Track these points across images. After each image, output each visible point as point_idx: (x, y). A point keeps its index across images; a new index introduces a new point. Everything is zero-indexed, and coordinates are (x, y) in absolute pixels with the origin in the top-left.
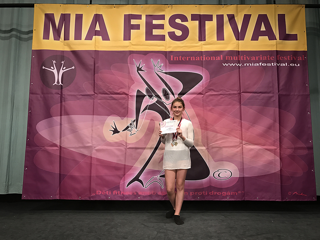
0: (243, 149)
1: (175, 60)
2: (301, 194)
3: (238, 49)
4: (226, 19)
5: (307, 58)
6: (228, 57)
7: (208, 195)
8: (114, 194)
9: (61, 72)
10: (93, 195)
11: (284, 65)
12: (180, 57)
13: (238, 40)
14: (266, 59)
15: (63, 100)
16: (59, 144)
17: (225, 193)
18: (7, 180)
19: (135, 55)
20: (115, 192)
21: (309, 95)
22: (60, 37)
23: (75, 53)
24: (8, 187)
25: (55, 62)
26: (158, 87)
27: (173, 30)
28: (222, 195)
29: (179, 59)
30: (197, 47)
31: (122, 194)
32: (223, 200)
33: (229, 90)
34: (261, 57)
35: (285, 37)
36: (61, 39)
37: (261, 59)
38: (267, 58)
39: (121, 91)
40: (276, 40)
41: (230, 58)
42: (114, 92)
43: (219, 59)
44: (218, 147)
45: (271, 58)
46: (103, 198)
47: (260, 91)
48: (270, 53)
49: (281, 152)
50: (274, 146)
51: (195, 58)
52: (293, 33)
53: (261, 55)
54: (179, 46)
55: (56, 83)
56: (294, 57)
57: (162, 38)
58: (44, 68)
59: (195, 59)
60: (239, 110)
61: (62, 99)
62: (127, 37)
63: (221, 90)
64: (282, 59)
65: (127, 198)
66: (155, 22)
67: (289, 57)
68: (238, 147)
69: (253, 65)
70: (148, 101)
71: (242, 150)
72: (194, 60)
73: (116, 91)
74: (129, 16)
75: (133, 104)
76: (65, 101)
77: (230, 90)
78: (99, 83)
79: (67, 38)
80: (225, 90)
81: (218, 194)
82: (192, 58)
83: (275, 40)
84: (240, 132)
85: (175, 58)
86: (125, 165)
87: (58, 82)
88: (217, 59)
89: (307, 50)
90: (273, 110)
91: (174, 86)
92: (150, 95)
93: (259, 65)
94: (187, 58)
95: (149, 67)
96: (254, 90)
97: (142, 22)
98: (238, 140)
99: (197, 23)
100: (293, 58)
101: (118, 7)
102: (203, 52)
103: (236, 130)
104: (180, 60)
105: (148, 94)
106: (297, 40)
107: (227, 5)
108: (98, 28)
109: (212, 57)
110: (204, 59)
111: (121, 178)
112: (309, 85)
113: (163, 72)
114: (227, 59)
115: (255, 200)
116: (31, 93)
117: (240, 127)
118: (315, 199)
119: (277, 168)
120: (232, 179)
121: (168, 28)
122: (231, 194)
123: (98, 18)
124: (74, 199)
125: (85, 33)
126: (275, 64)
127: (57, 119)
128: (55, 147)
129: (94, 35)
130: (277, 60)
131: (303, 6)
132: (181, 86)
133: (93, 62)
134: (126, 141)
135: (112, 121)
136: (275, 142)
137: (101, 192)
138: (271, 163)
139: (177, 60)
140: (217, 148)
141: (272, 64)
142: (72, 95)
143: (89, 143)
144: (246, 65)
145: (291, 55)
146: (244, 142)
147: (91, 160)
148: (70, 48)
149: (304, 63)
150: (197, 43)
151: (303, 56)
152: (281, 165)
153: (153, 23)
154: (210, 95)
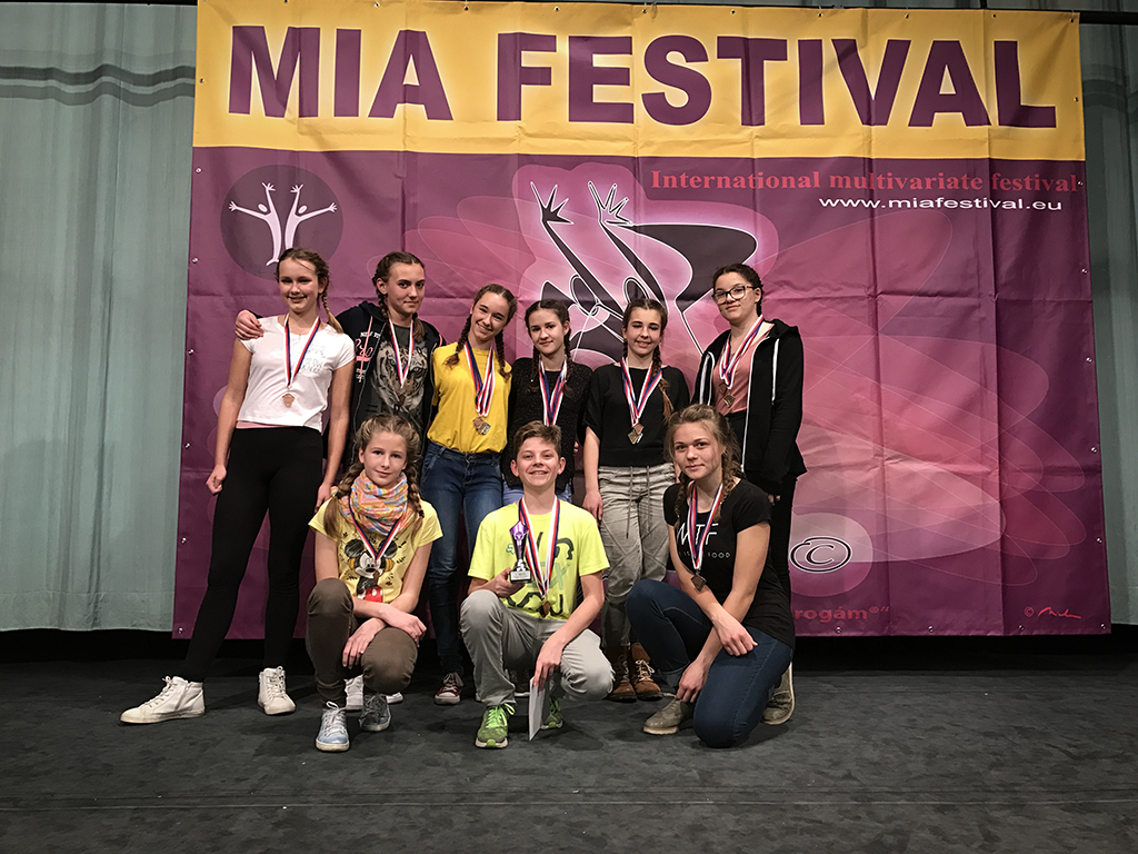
0: (884, 472)
2: (1065, 614)
3: (870, 152)
4: (829, 54)
5: (1085, 184)
6: (837, 180)
9: (293, 221)
11: (1014, 207)
12: (683, 177)
13: (868, 122)
14: (956, 187)
17: (829, 612)
19: (535, 167)
21: (1091, 302)
22: (285, 106)
23: (334, 157)
25: (271, 189)
26: (614, 273)
27: (657, 87)
28: (819, 618)
29: (679, 182)
30: (735, 145)
32: (825, 634)
33: (839, 286)
34: (941, 180)
35: (1019, 115)
36: (290, 111)
37: (942, 187)
38: (960, 184)
40: (989, 124)
41: (844, 181)
42: (468, 289)
43: (808, 186)
45: (973, 183)
47: (938, 289)
48: (969, 166)
49: (1003, 483)
50: (981, 463)
51: (731, 179)
52: (1043, 103)
53: (941, 174)
54: (679, 139)
55: (275, 258)
56: (1045, 181)
57: (623, 113)
58: (234, 207)
59: (732, 183)
60: (873, 347)
62: (509, 108)
63: (816, 285)
64: (1006, 186)
66: (600, 61)
67: (1028, 180)
68: (869, 466)
69: (915, 206)
70: (578, 321)
71: (881, 476)
72: (728, 186)
74: (516, 39)
77: (842, 286)
79: (308, 108)
80: (827, 286)
81: (806, 615)
82: (720, 179)
83: (987, 127)
84: (876, 418)
85: (666, 178)
88: (800, 186)
89: (1083, 159)
90: (980, 349)
91: (664, 272)
92: (586, 299)
93: (935, 204)
94: (707, 179)
95: (583, 208)
96: (920, 286)
97: (559, 59)
98: (870, 445)
99: (737, 64)
100: (1042, 184)
101: (478, 10)
102: (756, 162)
103: (864, 414)
104: (683, 185)
105: (581, 298)
106: (1055, 126)
107: (832, 7)
108: (411, 78)
109: (785, 179)
110: (760, 185)
112: (1089, 271)
113: (628, 225)
114: (833, 185)
115: (924, 633)
116: (194, 290)
117: (875, 405)
118: (1104, 629)
119: (994, 534)
120: (850, 569)
121: (644, 83)
122: (847, 615)
123: (412, 45)
125: (368, 94)
126: (985, 203)
129: (402, 100)
130: (992, 191)
131: (1076, 17)
132: (687, 272)
133: (400, 190)
136: (983, 450)
138: (971, 517)
139: (674, 186)
144: (895, 204)
145: (1037, 176)
146: (887, 452)
148: (321, 141)
149: (1076, 202)
150: (736, 133)
151: (1073, 176)
152: (1005, 523)
153: (595, 65)
154: (779, 300)
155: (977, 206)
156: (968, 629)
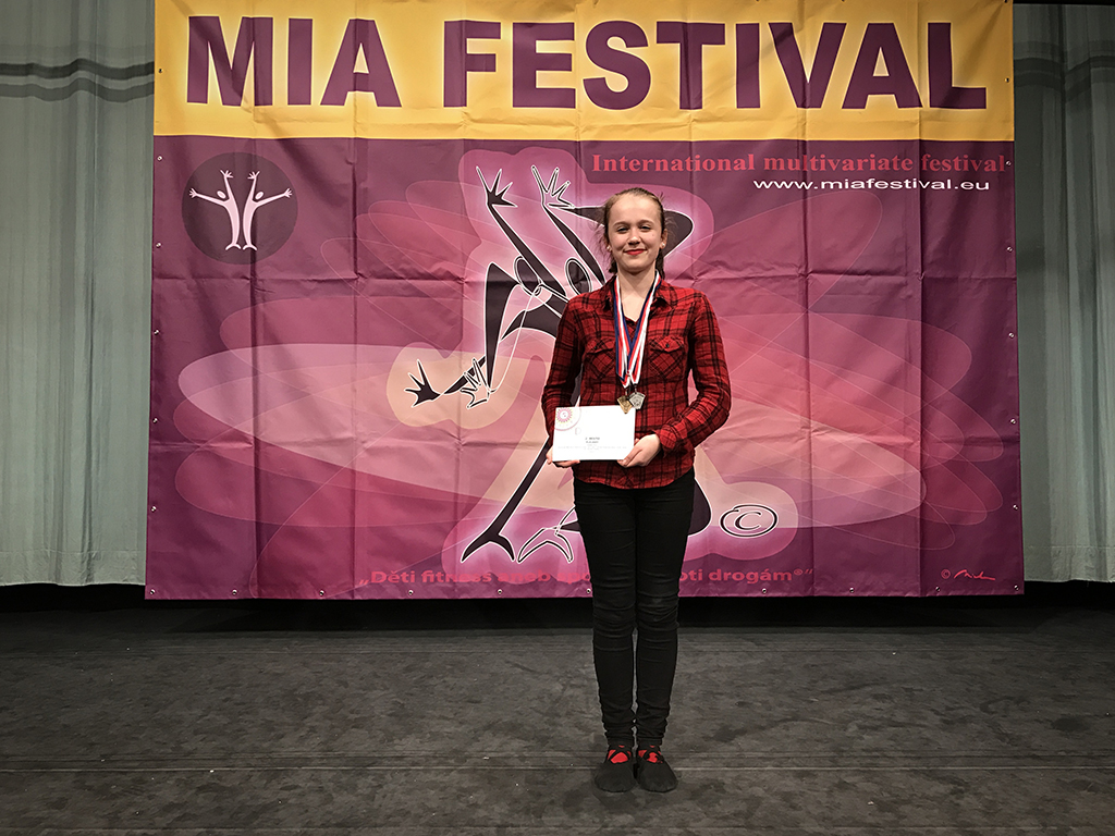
0: (810, 443)
1: (607, 169)
2: (980, 576)
3: (804, 134)
4: (766, 37)
5: (1013, 163)
6: (771, 162)
7: (706, 580)
8: (425, 581)
9: (251, 207)
10: (361, 584)
11: (943, 187)
12: (623, 161)
13: (804, 107)
14: (888, 169)
15: (258, 298)
16: (251, 433)
17: (756, 574)
18: (87, 544)
19: (479, 152)
20: (427, 575)
21: (1015, 279)
22: (241, 96)
23: (289, 145)
24: (88, 564)
25: (228, 176)
26: (555, 254)
27: (598, 72)
28: (746, 580)
29: (618, 164)
30: (670, 130)
31: (448, 580)
32: (748, 595)
33: (771, 266)
34: (873, 161)
35: (950, 97)
37: (873, 168)
38: (891, 165)
39: (440, 269)
40: (921, 106)
41: (778, 162)
42: (414, 269)
43: (743, 168)
44: (738, 440)
45: (903, 164)
46: (393, 593)
47: (867, 268)
48: (901, 147)
49: (925, 453)
50: (904, 434)
51: (669, 162)
52: (974, 84)
53: (873, 156)
54: (619, 124)
55: (234, 243)
56: (973, 162)
57: (565, 98)
58: (194, 194)
59: (670, 165)
60: (802, 327)
61: (255, 294)
62: (455, 95)
63: (750, 265)
64: (936, 167)
65: (463, 593)
66: (543, 47)
67: (957, 160)
68: (796, 438)
69: (847, 187)
70: (521, 301)
71: (807, 448)
72: (666, 169)
73: (423, 270)
74: (461, 26)
75: (476, 310)
76: (264, 301)
77: (776, 267)
78: (369, 241)
79: (263, 96)
80: (759, 265)
81: (734, 577)
82: (658, 162)
83: (918, 108)
84: (804, 392)
85: (607, 162)
86: (456, 495)
87: (242, 240)
89: (1012, 139)
90: (905, 327)
92: (530, 279)
93: (866, 185)
94: (645, 162)
95: (526, 192)
96: (850, 265)
97: (502, 47)
98: (798, 418)
99: (676, 49)
100: (970, 165)
102: (693, 146)
103: (792, 388)
104: (623, 168)
105: (524, 279)
106: (985, 107)
108: (361, 66)
109: (721, 161)
110: (697, 168)
111: (446, 534)
112: (1014, 248)
113: (570, 207)
114: (767, 168)
115: (846, 594)
116: (158, 274)
117: (804, 380)
118: (1018, 590)
119: (914, 501)
120: (777, 535)
121: (586, 67)
122: (772, 578)
123: (361, 34)
124: (304, 598)
125: (319, 83)
126: (915, 183)
127: (244, 355)
128: (241, 441)
129: (352, 88)
130: (921, 172)
133: (351, 175)
134: (459, 421)
135: (414, 363)
136: (906, 422)
137: (384, 576)
138: (892, 486)
139: (614, 169)
140: (735, 444)
141: (907, 182)
142: (287, 281)
143: (345, 429)
144: (827, 186)
145: (966, 156)
146: (814, 424)
147: (353, 480)
148: (275, 129)
149: (1003, 181)
150: (674, 117)
151: (1002, 157)
152: (925, 491)
153: (538, 51)
154: (714, 280)
155: (907, 186)
156: (888, 590)
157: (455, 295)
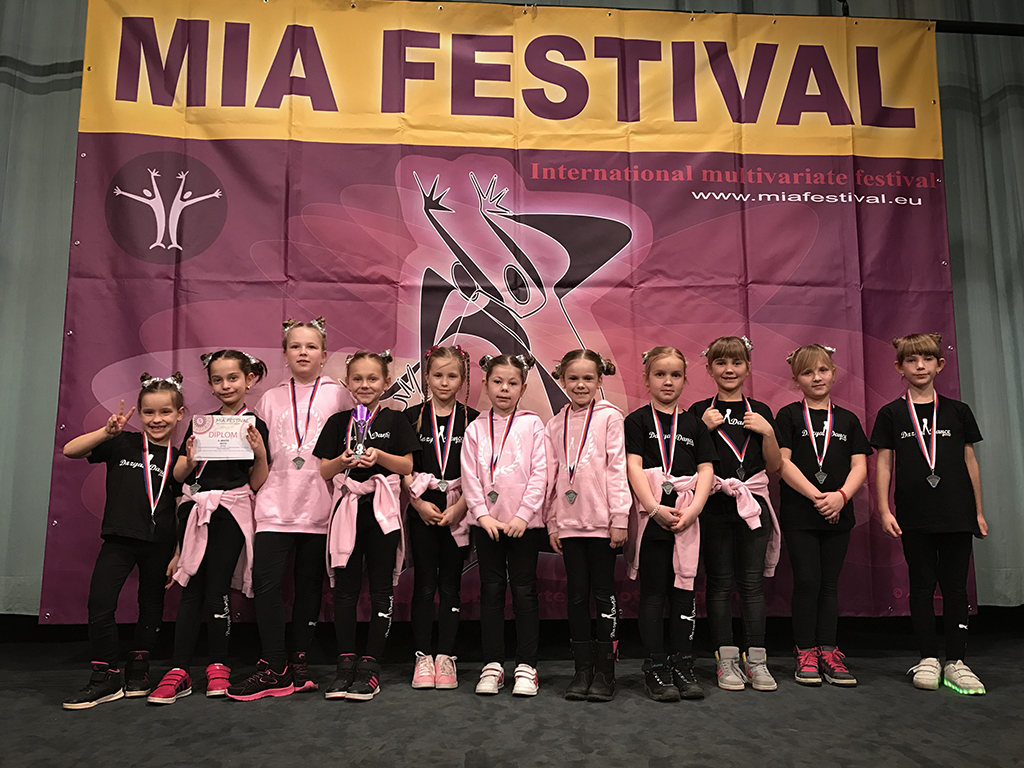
1: (545, 177)
3: (740, 148)
4: (701, 55)
5: (943, 180)
6: (708, 174)
9: (178, 206)
11: (877, 201)
12: (561, 169)
13: (739, 121)
14: (823, 182)
15: (182, 299)
19: (417, 158)
21: (952, 292)
22: (173, 95)
23: (225, 147)
25: (156, 174)
26: (493, 260)
27: (537, 84)
29: (557, 173)
30: (611, 140)
33: (711, 275)
34: (808, 175)
35: (879, 116)
36: (178, 102)
37: (809, 182)
38: (826, 179)
39: (374, 273)
40: (853, 123)
41: (716, 175)
42: (349, 274)
43: (681, 179)
45: (838, 178)
47: (806, 279)
48: (834, 163)
51: (608, 172)
52: (903, 104)
53: (808, 170)
54: (558, 133)
55: (159, 243)
56: (906, 178)
57: (504, 107)
58: (118, 192)
59: (609, 175)
61: (179, 293)
62: (393, 101)
63: (690, 274)
64: (870, 182)
66: (482, 58)
67: (889, 176)
69: (784, 199)
70: (460, 306)
72: (604, 178)
73: (358, 273)
74: (400, 35)
75: (412, 315)
76: (188, 301)
77: (716, 276)
78: (302, 244)
79: (196, 97)
80: (699, 275)
82: (597, 171)
83: (851, 126)
85: (545, 170)
87: (167, 240)
88: (674, 179)
89: (942, 158)
90: (847, 337)
91: (543, 260)
92: (467, 284)
93: (803, 198)
94: (584, 171)
95: (465, 200)
96: (789, 276)
97: (442, 56)
99: (613, 64)
100: (903, 181)
101: (363, 7)
102: (631, 156)
104: (561, 176)
105: (461, 284)
106: (914, 127)
107: (704, 12)
108: (298, 70)
109: (659, 172)
110: (636, 178)
112: (949, 263)
113: (508, 214)
114: (705, 179)
116: (75, 272)
121: (524, 79)
123: (299, 39)
125: (255, 82)
126: (850, 197)
127: (160, 362)
129: (288, 90)
130: (856, 186)
131: (932, 25)
132: (565, 260)
133: (284, 178)
139: (553, 177)
141: (842, 196)
142: (212, 283)
144: (765, 198)
145: (899, 173)
149: (935, 197)
150: (613, 128)
151: (932, 174)
153: (476, 62)
154: (653, 288)
155: (843, 200)
157: (389, 299)
